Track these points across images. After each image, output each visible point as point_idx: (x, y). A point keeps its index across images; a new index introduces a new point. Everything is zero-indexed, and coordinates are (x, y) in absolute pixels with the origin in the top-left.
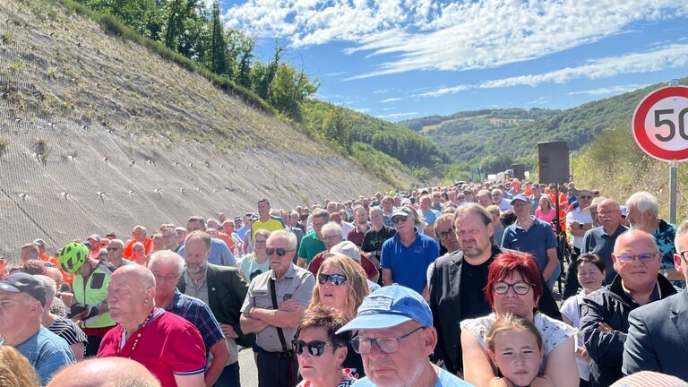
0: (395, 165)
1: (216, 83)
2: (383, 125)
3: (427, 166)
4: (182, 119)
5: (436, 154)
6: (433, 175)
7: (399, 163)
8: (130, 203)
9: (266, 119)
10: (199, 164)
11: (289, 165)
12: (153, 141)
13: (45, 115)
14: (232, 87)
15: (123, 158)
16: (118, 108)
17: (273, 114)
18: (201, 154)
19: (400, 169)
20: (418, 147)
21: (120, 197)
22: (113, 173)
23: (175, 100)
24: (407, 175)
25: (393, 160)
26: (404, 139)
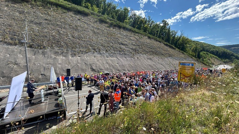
0: (216, 58)
1: (165, 44)
2: (214, 47)
3: (228, 59)
4: (156, 52)
5: (234, 56)
6: (230, 62)
7: (217, 57)
8: (146, 65)
9: (173, 50)
10: (157, 60)
11: (175, 60)
12: (151, 57)
13: (139, 54)
14: (168, 45)
15: (147, 59)
16: (147, 51)
17: (176, 49)
18: (158, 58)
19: (217, 59)
20: (226, 54)
21: (145, 65)
22: (145, 61)
23: (156, 49)
24: (219, 61)
25: (215, 56)
26: (221, 51)
